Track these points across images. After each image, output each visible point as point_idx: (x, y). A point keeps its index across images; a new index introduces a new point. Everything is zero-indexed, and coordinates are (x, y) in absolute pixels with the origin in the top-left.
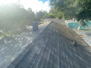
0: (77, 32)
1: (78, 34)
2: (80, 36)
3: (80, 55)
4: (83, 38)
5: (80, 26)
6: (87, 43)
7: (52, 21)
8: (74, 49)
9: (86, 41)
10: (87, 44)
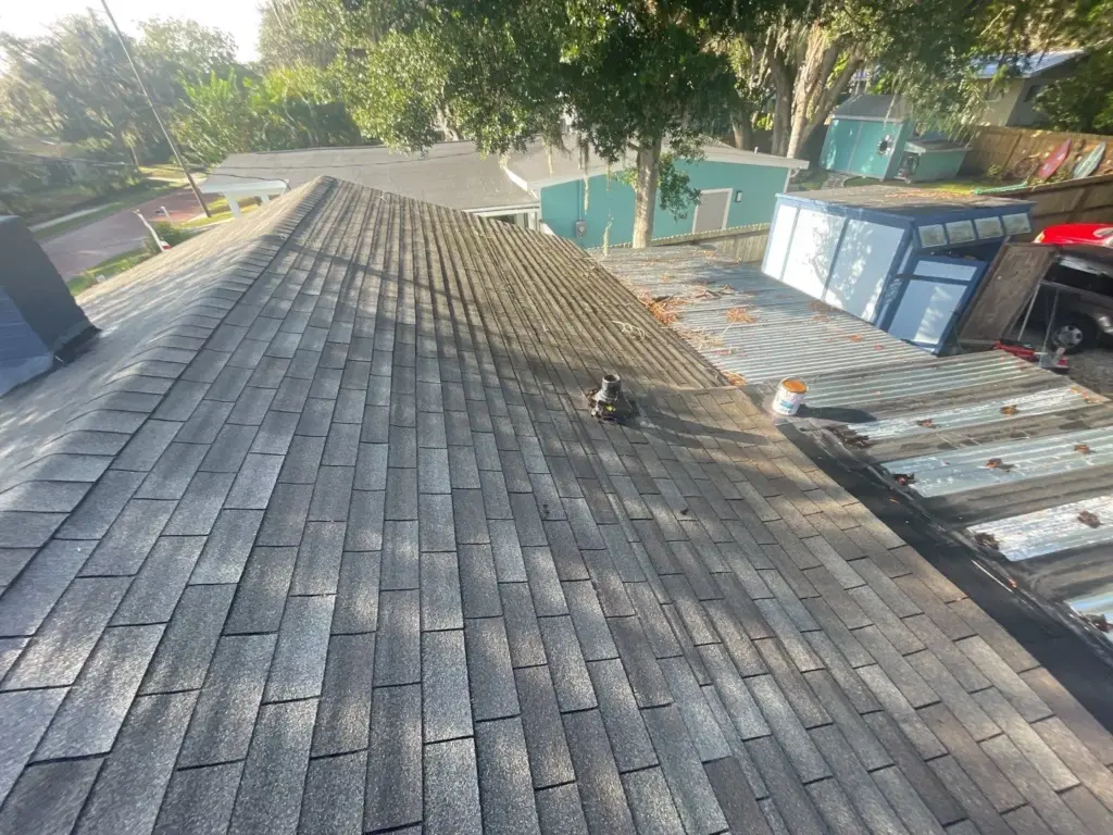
0: (627, 281)
1: (641, 293)
2: (659, 308)
3: (663, 487)
4: (676, 325)
5: (644, 207)
6: (708, 364)
7: (330, 186)
8: (608, 457)
9: (699, 345)
10: (712, 369)
